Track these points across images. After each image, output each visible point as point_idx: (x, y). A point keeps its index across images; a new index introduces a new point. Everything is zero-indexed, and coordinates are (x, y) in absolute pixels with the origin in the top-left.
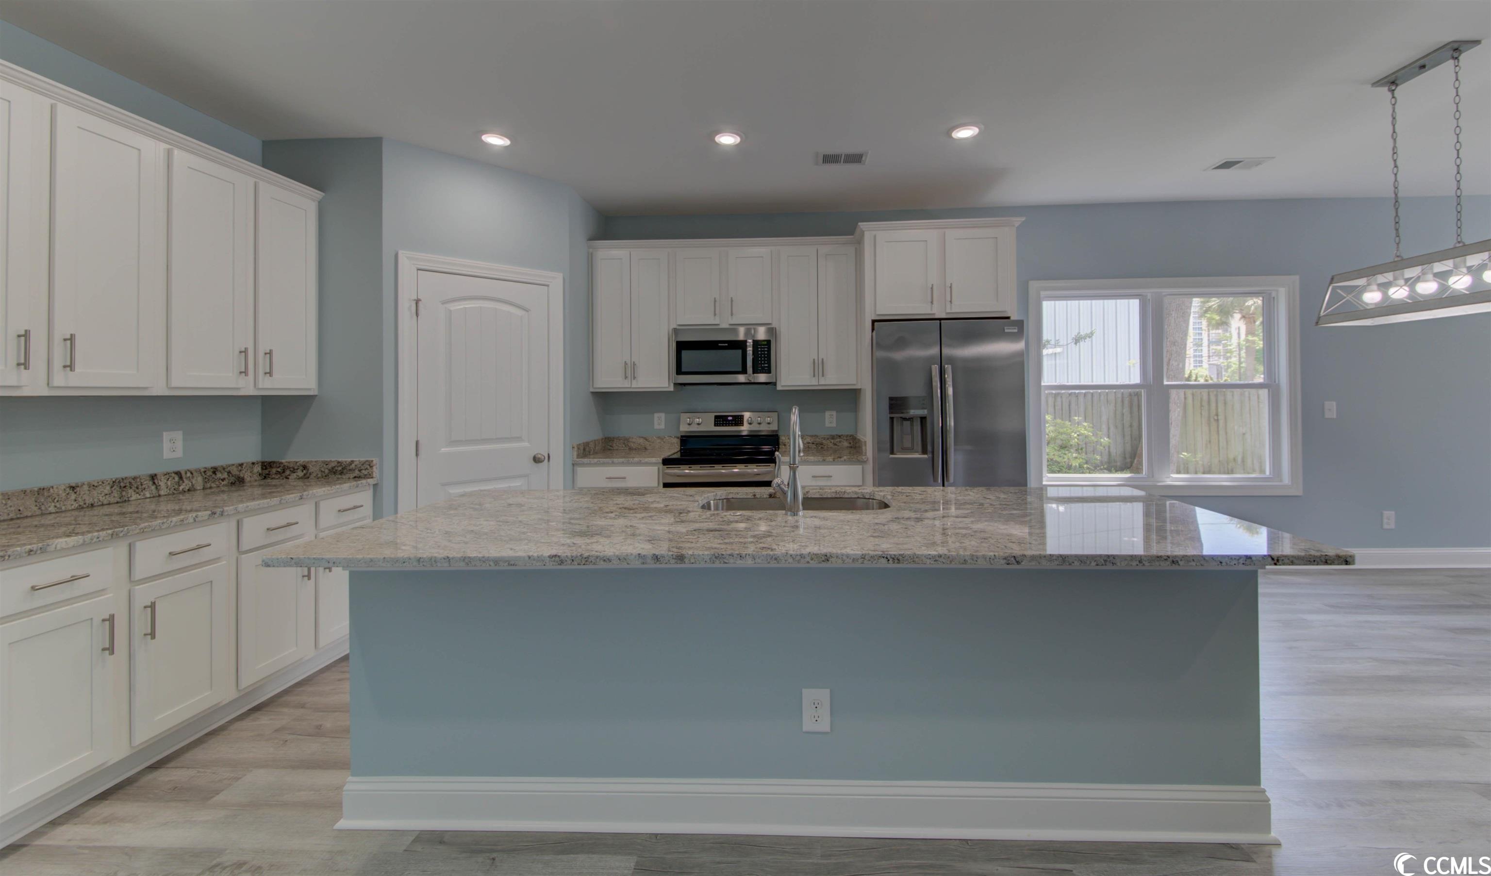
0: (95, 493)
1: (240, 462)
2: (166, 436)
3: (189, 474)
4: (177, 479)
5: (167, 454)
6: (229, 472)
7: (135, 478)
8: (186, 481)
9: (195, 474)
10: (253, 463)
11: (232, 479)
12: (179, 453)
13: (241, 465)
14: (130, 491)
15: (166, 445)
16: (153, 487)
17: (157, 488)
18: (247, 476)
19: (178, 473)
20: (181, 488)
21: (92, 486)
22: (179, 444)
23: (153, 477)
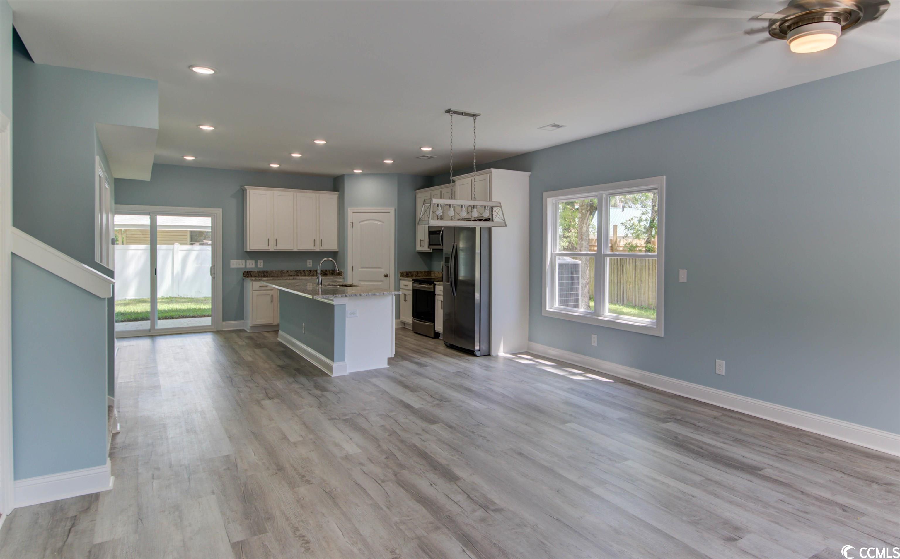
0: (292, 273)
1: (326, 269)
2: (308, 261)
3: (312, 271)
4: (310, 272)
5: (308, 266)
6: (323, 272)
7: (300, 271)
8: (312, 273)
9: (314, 271)
10: (330, 270)
11: (324, 274)
12: (311, 266)
13: (326, 270)
14: (299, 273)
15: (308, 264)
16: (304, 273)
17: (305, 273)
18: (328, 273)
19: (310, 270)
20: (311, 274)
21: (291, 271)
22: (311, 263)
23: (304, 271)
